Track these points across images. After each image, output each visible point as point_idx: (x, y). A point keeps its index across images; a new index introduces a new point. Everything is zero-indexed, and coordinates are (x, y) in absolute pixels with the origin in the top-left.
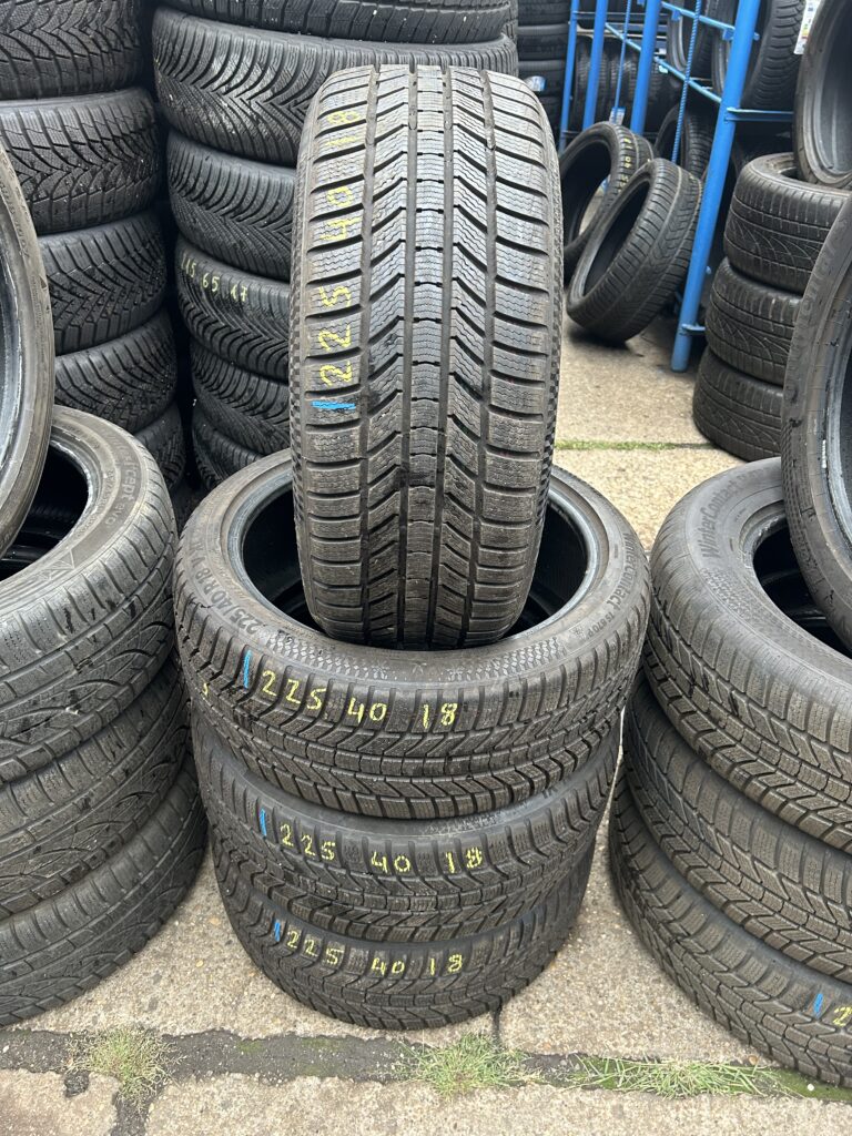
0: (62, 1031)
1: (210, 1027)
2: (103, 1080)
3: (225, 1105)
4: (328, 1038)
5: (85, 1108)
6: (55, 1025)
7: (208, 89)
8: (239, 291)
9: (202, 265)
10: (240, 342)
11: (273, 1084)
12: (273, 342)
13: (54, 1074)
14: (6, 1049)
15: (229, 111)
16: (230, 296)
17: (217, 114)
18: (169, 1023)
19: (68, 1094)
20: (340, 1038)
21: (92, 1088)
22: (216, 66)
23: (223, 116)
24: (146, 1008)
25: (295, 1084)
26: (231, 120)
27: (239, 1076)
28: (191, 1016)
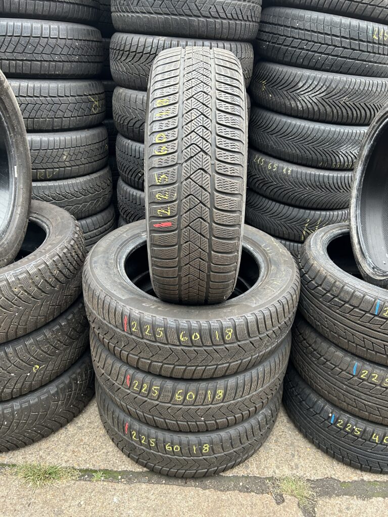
0: (263, 477)
1: (326, 476)
2: (290, 497)
3: (348, 509)
4: (378, 482)
5: (287, 509)
6: (259, 474)
7: (294, 93)
8: (287, 170)
9: (268, 160)
10: (282, 190)
11: (364, 500)
12: (299, 190)
13: (266, 494)
14: (241, 484)
15: (302, 101)
16: (282, 172)
17: (295, 102)
18: (307, 474)
19: (278, 503)
20: (384, 482)
21: (286, 501)
22: (300, 84)
23: (298, 103)
24: (294, 467)
25: (373, 500)
26: (301, 104)
27: (347, 497)
28: (315, 471)
